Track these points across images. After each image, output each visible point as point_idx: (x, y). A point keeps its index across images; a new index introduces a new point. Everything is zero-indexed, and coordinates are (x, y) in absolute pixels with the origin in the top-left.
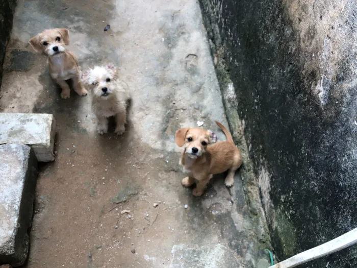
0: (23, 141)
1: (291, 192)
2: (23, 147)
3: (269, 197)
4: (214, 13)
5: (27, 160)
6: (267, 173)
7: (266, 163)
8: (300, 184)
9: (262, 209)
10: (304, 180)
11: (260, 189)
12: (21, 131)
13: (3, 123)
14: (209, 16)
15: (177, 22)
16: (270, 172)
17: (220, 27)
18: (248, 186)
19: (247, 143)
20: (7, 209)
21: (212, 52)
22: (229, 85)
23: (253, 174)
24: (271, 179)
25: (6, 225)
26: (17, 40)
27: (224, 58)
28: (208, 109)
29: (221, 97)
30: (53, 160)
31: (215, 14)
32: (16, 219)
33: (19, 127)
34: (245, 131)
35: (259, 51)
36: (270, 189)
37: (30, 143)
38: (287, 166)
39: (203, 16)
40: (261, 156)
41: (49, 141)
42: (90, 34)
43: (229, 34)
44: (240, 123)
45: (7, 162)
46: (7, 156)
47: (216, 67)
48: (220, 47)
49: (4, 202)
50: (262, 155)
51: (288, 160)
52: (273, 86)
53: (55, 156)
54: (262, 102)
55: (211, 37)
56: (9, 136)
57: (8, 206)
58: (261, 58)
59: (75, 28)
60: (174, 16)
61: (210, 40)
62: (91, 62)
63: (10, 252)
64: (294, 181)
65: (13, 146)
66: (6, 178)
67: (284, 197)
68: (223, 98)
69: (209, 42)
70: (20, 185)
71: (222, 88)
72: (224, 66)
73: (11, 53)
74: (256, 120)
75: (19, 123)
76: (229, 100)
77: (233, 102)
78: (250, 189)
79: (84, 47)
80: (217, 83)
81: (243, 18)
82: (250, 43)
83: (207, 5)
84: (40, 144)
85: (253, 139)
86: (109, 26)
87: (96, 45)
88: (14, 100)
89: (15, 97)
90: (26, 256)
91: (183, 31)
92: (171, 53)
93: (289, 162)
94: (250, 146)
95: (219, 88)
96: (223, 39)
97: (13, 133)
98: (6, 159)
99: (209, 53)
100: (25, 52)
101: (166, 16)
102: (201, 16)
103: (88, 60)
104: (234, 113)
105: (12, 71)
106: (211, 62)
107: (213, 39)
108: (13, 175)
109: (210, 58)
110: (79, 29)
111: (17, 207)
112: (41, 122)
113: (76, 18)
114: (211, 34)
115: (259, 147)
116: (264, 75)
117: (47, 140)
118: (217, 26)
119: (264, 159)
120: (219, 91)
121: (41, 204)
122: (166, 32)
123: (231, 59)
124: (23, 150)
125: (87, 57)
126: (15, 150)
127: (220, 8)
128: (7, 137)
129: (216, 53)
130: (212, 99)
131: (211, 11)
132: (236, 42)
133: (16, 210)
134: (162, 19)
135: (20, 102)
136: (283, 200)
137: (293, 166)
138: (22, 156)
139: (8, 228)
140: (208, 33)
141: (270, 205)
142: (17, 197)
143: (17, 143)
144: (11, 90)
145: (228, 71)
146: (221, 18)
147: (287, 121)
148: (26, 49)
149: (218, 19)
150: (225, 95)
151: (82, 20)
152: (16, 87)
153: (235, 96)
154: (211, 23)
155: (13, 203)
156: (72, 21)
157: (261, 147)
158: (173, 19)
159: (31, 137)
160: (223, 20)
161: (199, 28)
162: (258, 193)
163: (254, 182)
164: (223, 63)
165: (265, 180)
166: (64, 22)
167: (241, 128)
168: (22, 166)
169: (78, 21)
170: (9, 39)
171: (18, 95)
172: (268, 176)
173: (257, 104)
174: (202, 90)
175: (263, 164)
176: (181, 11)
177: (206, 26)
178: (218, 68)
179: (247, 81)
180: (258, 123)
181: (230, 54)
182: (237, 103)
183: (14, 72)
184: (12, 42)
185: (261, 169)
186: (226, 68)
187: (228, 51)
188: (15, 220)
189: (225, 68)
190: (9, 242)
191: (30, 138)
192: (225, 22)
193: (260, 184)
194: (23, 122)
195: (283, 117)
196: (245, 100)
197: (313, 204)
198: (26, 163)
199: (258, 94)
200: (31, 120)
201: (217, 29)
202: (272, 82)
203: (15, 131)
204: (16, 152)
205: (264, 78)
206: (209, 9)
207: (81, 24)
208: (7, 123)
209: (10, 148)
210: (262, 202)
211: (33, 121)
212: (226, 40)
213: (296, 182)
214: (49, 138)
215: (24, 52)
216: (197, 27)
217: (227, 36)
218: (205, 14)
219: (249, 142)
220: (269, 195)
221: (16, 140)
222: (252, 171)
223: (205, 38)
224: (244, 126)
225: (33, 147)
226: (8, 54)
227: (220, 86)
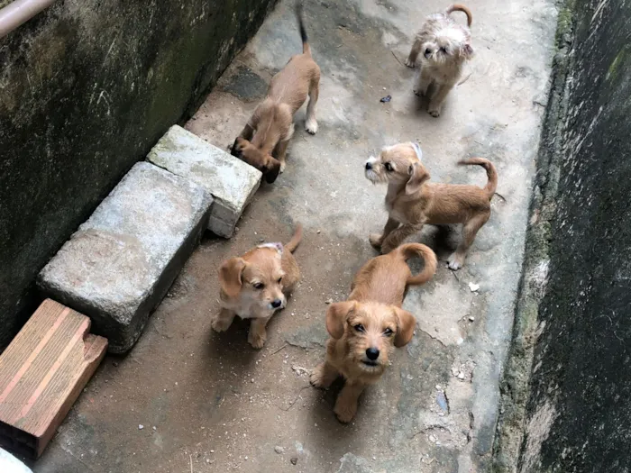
0: (207, 186)
1: (587, 442)
2: (205, 193)
3: (537, 451)
4: (561, 150)
5: (202, 212)
6: (553, 410)
7: (557, 393)
8: (607, 431)
9: (515, 469)
10: (619, 425)
11: (526, 437)
12: (211, 172)
13: (192, 149)
14: (551, 153)
15: (496, 140)
16: (558, 409)
17: (564, 172)
18: (507, 424)
19: (535, 358)
20: (147, 260)
21: (533, 205)
22: (542, 262)
23: (523, 410)
24: (556, 421)
25: (136, 280)
26: (253, 55)
27: (549, 221)
28: (490, 284)
29: (519, 275)
30: (229, 236)
31: (564, 152)
32: (154, 281)
33: (211, 165)
34: (539, 340)
35: (621, 220)
36: (547, 437)
37: (214, 194)
38: (597, 400)
39: (540, 149)
40: (552, 382)
41: (241, 205)
42: (358, 96)
43: (577, 186)
44: (535, 325)
45: (176, 201)
46: (179, 193)
47: (529, 229)
48: (551, 202)
49: (148, 250)
50: (555, 381)
51: (602, 391)
52: (623, 275)
53: (235, 233)
54: (594, 296)
55: (541, 183)
56: (192, 170)
57: (152, 258)
58: (620, 230)
59: (340, 78)
60: (493, 130)
61: (537, 187)
62: (342, 134)
63: (125, 320)
64: (599, 424)
65: (193, 185)
66: (164, 220)
67: (569, 450)
68: (523, 277)
69: (534, 190)
70: (179, 240)
71: (528, 262)
72: (545, 232)
73: (238, 68)
74: (568, 324)
75: (213, 161)
76: (532, 285)
77: (538, 290)
78: (508, 431)
79: (341, 111)
80: (521, 252)
81: (613, 166)
82: (611, 205)
83: (555, 135)
84: (229, 202)
85: (548, 353)
86: (390, 97)
87: (360, 114)
88: (211, 131)
89: (214, 128)
90: (132, 344)
91: (500, 156)
92: (466, 177)
93: (604, 395)
94: (540, 364)
95: (521, 262)
96: (560, 193)
97: (198, 169)
98: (175, 197)
99: (527, 206)
100: (256, 77)
101: (482, 124)
102: (536, 147)
103: (339, 129)
104: (532, 307)
105: (226, 91)
106: (526, 220)
107: (543, 187)
108: (177, 221)
109: (525, 213)
110: (344, 82)
111: (162, 265)
112: (242, 175)
113: (348, 66)
114: (544, 179)
115: (556, 367)
116: (613, 257)
117: (239, 202)
118: (559, 170)
119: (557, 386)
120: (521, 265)
121: (182, 288)
122: (472, 145)
123: (564, 224)
124: (204, 196)
125: (339, 125)
126: (192, 191)
127: (576, 145)
128: (188, 170)
129: (541, 208)
130: (503, 273)
131: (558, 145)
132: (585, 199)
133: (158, 269)
134: (474, 125)
135: (219, 137)
136: (564, 455)
137: (609, 402)
138: (199, 204)
139: (139, 286)
140: (539, 176)
141: (535, 464)
142: (167, 252)
143: (199, 184)
144: (214, 116)
145: (550, 241)
146: (571, 160)
147: (626, 330)
148: (259, 73)
149: (565, 161)
150: (528, 274)
151: (355, 72)
152: (222, 115)
153: (545, 282)
154: (550, 163)
155: (159, 257)
156: (340, 67)
157: (560, 367)
158: (490, 133)
159: (221, 187)
160: (574, 164)
161: (527, 164)
162: (518, 443)
163: (521, 423)
164: (546, 226)
165: (544, 421)
166: (327, 62)
167: (533, 333)
168: (192, 216)
169: (349, 70)
170: (243, 49)
171: (220, 127)
172: (553, 414)
173: (582, 299)
174: (492, 251)
175: (551, 396)
176: (509, 127)
177: (539, 165)
178: (534, 230)
179: (578, 260)
180: (571, 329)
181: (564, 215)
182: (543, 294)
183: (228, 95)
184: (245, 54)
185: (544, 403)
186: (548, 236)
187: (563, 210)
188: (152, 280)
189: (545, 235)
190: (131, 305)
191: (218, 187)
192: (577, 167)
193: (530, 427)
194: (219, 162)
195: (621, 323)
196: (562, 290)
197: (620, 464)
198: (200, 216)
199: (590, 284)
200: (231, 165)
201: (557, 175)
202: (625, 268)
203: (203, 167)
204: (193, 194)
205: (613, 259)
206: (555, 141)
207: (352, 76)
208: (197, 151)
209: (186, 185)
210: (520, 458)
211: (232, 168)
212: (566, 193)
213: (602, 427)
214: (243, 200)
215: (255, 75)
216: (524, 160)
217: (573, 188)
218: (545, 146)
219: (539, 357)
220: (540, 447)
221: (199, 179)
222: (524, 405)
223: (529, 182)
224: (540, 332)
225: (216, 201)
226: (233, 67)
227: (526, 258)
